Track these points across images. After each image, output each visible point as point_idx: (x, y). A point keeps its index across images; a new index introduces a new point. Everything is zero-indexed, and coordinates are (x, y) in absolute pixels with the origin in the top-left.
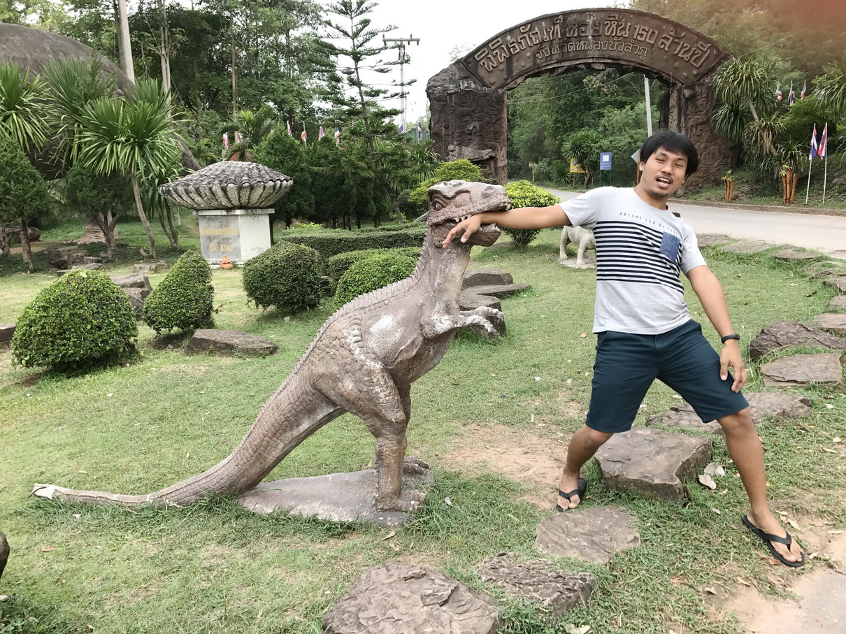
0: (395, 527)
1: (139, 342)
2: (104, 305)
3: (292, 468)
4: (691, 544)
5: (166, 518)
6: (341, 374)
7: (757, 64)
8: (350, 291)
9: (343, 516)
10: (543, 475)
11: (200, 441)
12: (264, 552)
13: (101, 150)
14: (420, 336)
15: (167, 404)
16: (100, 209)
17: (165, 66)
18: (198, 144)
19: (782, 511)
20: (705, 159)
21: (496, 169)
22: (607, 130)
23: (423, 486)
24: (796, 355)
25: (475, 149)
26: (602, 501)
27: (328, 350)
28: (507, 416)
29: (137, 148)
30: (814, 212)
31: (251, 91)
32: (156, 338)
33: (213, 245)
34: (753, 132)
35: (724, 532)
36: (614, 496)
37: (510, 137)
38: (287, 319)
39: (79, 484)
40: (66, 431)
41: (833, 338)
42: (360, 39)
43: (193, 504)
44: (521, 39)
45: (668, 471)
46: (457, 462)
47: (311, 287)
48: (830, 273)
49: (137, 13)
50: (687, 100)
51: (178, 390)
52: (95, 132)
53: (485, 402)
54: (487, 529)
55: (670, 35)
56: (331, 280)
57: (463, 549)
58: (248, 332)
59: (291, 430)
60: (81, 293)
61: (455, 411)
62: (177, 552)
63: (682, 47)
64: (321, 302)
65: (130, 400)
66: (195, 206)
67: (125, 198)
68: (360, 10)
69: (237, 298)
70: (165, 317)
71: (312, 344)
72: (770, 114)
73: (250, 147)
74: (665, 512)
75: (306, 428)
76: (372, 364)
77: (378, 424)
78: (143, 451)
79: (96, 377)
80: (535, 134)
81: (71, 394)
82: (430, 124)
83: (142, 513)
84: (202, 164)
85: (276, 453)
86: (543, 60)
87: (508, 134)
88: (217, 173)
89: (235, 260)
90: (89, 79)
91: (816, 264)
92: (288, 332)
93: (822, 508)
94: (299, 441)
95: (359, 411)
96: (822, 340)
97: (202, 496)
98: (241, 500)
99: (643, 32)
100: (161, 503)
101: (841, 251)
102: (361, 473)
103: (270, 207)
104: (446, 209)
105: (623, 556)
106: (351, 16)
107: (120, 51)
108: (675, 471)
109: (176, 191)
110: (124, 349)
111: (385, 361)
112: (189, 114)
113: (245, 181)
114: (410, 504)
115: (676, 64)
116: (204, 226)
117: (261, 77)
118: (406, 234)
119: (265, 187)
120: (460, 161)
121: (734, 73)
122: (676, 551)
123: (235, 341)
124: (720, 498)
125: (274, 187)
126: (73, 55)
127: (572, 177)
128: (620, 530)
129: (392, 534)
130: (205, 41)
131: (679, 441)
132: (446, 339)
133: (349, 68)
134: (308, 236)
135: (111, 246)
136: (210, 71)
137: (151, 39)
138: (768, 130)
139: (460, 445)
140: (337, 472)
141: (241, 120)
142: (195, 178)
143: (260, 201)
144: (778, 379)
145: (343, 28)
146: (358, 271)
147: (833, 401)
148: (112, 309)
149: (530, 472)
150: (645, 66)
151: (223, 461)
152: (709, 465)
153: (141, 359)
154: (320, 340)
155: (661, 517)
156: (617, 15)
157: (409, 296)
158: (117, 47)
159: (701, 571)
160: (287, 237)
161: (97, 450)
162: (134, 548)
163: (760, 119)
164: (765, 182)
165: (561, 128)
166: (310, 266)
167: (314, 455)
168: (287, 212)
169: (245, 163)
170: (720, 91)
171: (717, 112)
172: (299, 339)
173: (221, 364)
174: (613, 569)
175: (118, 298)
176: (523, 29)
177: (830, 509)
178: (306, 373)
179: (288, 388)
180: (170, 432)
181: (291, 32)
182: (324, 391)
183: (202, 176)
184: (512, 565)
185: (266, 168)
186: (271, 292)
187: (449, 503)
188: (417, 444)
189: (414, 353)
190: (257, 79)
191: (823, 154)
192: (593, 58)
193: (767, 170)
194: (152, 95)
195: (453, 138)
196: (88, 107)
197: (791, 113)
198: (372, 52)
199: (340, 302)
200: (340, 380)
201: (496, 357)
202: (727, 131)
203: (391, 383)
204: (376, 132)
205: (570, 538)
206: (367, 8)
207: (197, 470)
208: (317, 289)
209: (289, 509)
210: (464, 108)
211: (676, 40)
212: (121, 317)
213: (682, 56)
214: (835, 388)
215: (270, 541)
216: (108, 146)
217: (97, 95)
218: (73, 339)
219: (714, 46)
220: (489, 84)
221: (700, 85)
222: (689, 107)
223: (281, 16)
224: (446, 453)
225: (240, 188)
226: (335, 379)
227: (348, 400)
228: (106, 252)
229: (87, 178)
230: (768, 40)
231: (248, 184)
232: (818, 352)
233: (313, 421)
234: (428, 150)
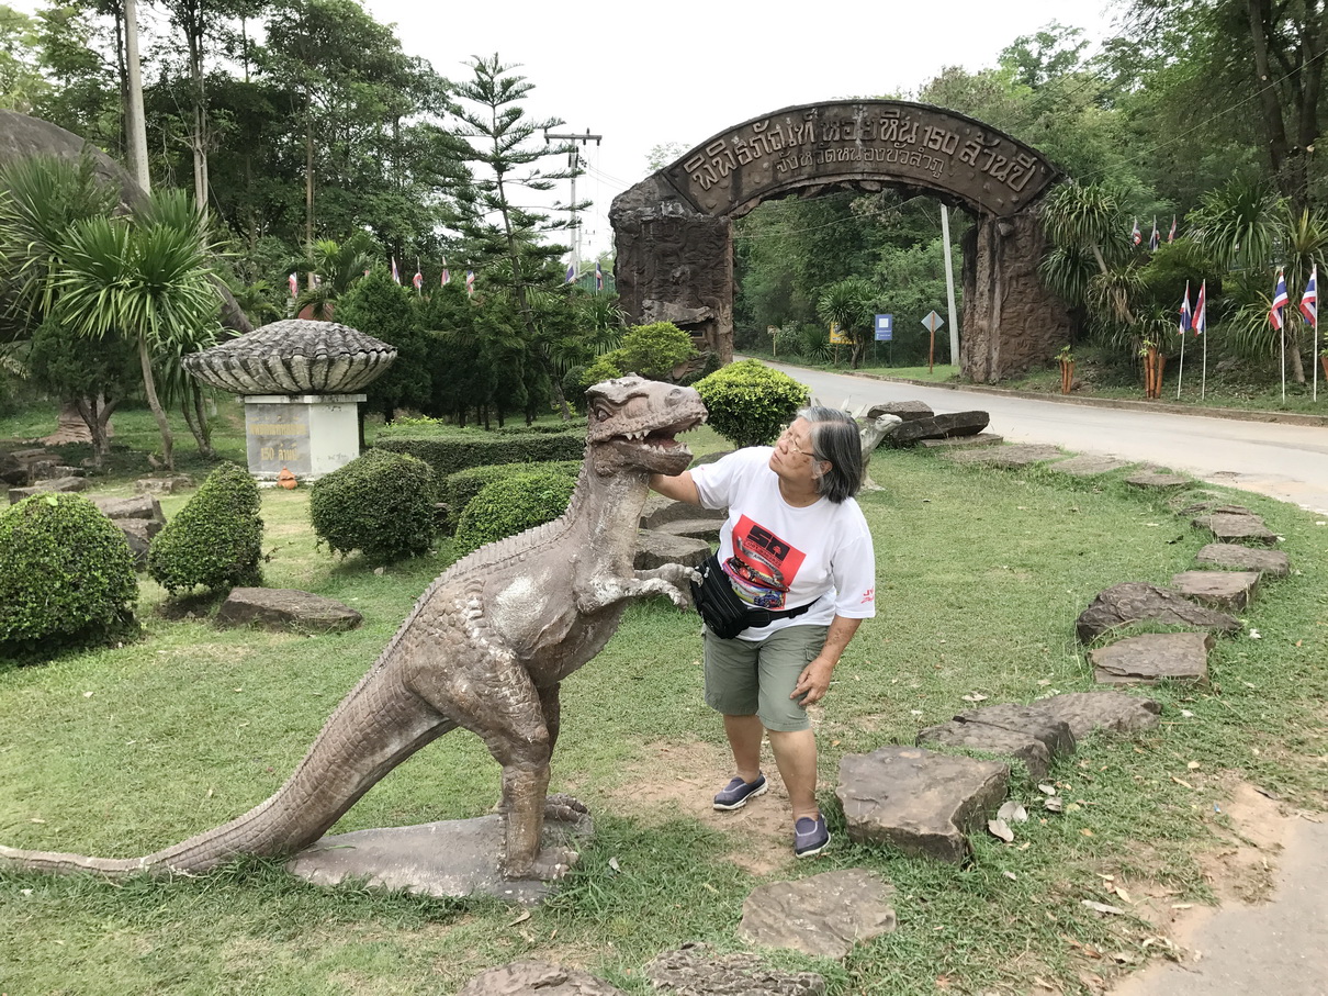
0: (530, 905)
1: (139, 608)
2: (84, 550)
3: (375, 813)
4: (971, 926)
5: (170, 894)
6: (450, 668)
7: (1102, 190)
8: (478, 530)
9: (450, 889)
10: (762, 821)
11: (231, 769)
12: (324, 947)
13: (90, 298)
14: (573, 609)
15: (181, 710)
16: (84, 391)
17: (201, 168)
18: (248, 290)
19: (1106, 874)
20: (1030, 327)
21: (716, 337)
22: (886, 280)
23: (575, 841)
24: (1144, 635)
25: (684, 306)
26: (845, 862)
27: (431, 630)
28: (713, 729)
29: (149, 297)
30: (1189, 412)
31: (336, 209)
32: (168, 601)
33: (267, 451)
34: (1100, 290)
35: (1019, 908)
36: (861, 853)
37: (737, 288)
38: (379, 571)
39: (31, 841)
40: (13, 753)
41: (1197, 610)
42: (506, 138)
44: (754, 142)
45: (941, 815)
46: (632, 802)
47: (419, 521)
48: (1204, 508)
49: (158, 85)
50: (1004, 239)
51: (200, 687)
52: (80, 269)
53: (681, 706)
54: (671, 906)
55: (977, 143)
56: (450, 508)
57: (632, 938)
58: (317, 591)
59: (372, 754)
60: (48, 531)
61: (634, 721)
62: (185, 950)
63: (995, 161)
64: (434, 544)
65: (121, 703)
66: (239, 389)
67: (127, 374)
68: (507, 93)
69: (302, 536)
70: (183, 568)
71: (408, 620)
72: (1124, 264)
73: (332, 296)
74: (935, 877)
75: (395, 751)
76: (499, 652)
77: (507, 745)
78: (138, 786)
79: (66, 665)
80: (777, 284)
81: (23, 692)
82: (615, 267)
83: (131, 888)
84: (255, 319)
85: (348, 790)
86: (788, 175)
87: (733, 286)
88: (277, 338)
89: (301, 474)
90: (76, 187)
91: (1185, 493)
92: (379, 593)
93: (1165, 869)
94: (383, 771)
95: (478, 726)
96: (1181, 612)
97: (230, 858)
98: (292, 864)
99: (937, 138)
100: (163, 871)
101: (1224, 473)
102: (480, 820)
103: (360, 391)
104: (614, 420)
105: (867, 946)
106: (492, 102)
107: (129, 141)
108: (952, 815)
109: (210, 365)
110: (115, 618)
111: (519, 647)
112: (237, 242)
113: (321, 352)
114: (554, 868)
115: (987, 185)
116: (253, 420)
117: (354, 187)
118: (571, 438)
119: (352, 361)
120: (660, 325)
121: (1071, 202)
122: (947, 937)
123: (295, 608)
124: (1017, 856)
125: (367, 361)
126: (52, 148)
127: (833, 350)
128: (866, 905)
129: (526, 915)
130: (265, 130)
131: (962, 768)
132: (613, 614)
133: (488, 182)
134: (418, 438)
135: (100, 450)
136: (272, 177)
137: (179, 124)
138: (1122, 287)
139: (638, 775)
140: (446, 818)
141: (320, 254)
142: (241, 346)
143: (344, 382)
144: (1115, 672)
145: (480, 120)
146: (491, 498)
147: (1192, 706)
148: (97, 556)
149: (742, 817)
150: (941, 186)
151: (265, 803)
152: (1005, 805)
153: (142, 635)
154: (420, 614)
155: (929, 885)
156: (898, 111)
157: (558, 549)
158: (124, 136)
159: (982, 967)
160: (385, 440)
161: (62, 785)
162: (116, 944)
163: (1109, 271)
164: (1119, 364)
165: (818, 275)
166: (418, 489)
167: (410, 792)
168: (386, 400)
169: (322, 323)
170: (1051, 227)
171: (1047, 259)
172: (396, 604)
173: (271, 644)
174: (851, 966)
175: (107, 538)
176: (758, 127)
177: (1175, 871)
178: (396, 666)
179: (369, 688)
180: (183, 754)
181: (402, 120)
182: (422, 694)
183: (252, 342)
184: (701, 962)
185: (355, 331)
186: (354, 530)
187: (616, 866)
188: (573, 774)
189: (563, 635)
190: (346, 189)
191: (1200, 326)
192: (862, 173)
193: (1123, 346)
194: (177, 214)
195: (651, 288)
196: (72, 231)
197: (1154, 263)
198: (525, 158)
199: (462, 547)
200: (449, 678)
202: (1062, 287)
203: (527, 682)
204: (529, 280)
205: (791, 920)
206: (516, 92)
207: (224, 816)
208: (429, 523)
209: (366, 878)
210: (669, 244)
211: (986, 151)
212: (112, 568)
213: (995, 175)
214: (1195, 686)
215: (334, 930)
216: (103, 293)
217: (87, 213)
218: (31, 604)
219: (1040, 159)
220: (705, 208)
221: (1021, 217)
222: (1007, 250)
223: (385, 95)
224: (616, 788)
225: (313, 363)
226: (441, 675)
227: (460, 709)
228: (92, 458)
229: (65, 342)
230: (1122, 153)
231: (325, 356)
232: (1175, 630)
233: (407, 740)
234: (611, 306)
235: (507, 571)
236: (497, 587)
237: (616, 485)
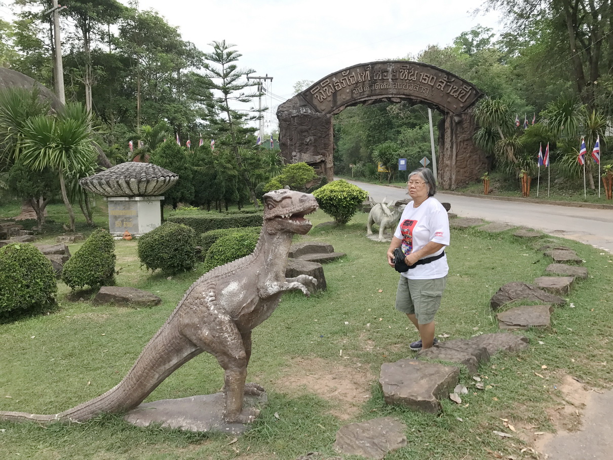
0: (237, 435)
1: (58, 296)
2: (32, 269)
3: (166, 392)
4: (442, 444)
5: (69, 431)
6: (200, 324)
7: (501, 101)
8: (215, 259)
9: (200, 428)
10: (345, 395)
11: (99, 372)
12: (141, 456)
13: (37, 152)
14: (257, 297)
15: (76, 344)
16: (34, 195)
17: (88, 92)
18: (110, 148)
19: (504, 418)
20: (470, 164)
21: (326, 169)
22: (403, 143)
23: (259, 405)
24: (522, 306)
25: (311, 155)
26: (383, 414)
27: (192, 306)
28: (323, 351)
29: (64, 152)
30: (542, 203)
31: (151, 111)
32: (71, 293)
33: (118, 222)
34: (501, 147)
35: (464, 435)
36: (391, 409)
38: (169, 278)
39: (5, 406)
41: (546, 294)
42: (229, 79)
43: (90, 421)
44: (342, 80)
45: (428, 391)
46: (285, 386)
47: (188, 255)
48: (549, 247)
49: (69, 55)
50: (457, 124)
51: (85, 333)
52: (32, 139)
53: (308, 341)
54: (303, 435)
55: (444, 80)
56: (202, 249)
57: (285, 450)
58: (140, 288)
59: (164, 364)
60: (15, 261)
61: (286, 348)
62: (76, 458)
63: (453, 88)
64: (195, 266)
65: (48, 341)
66: (105, 194)
67: (53, 187)
68: (229, 58)
69: (134, 262)
70: (79, 277)
71: (181, 302)
72: (512, 135)
73: (149, 151)
74: (425, 420)
75: (175, 363)
76: (223, 317)
77: (226, 360)
78: (55, 380)
79: (23, 323)
80: (354, 145)
81: (3, 336)
82: (279, 137)
83: (51, 429)
84: (113, 162)
85: (153, 382)
86: (358, 95)
87: (334, 146)
88: (123, 170)
89: (134, 233)
90: (30, 101)
91: (540, 240)
92: (170, 288)
93: (531, 416)
94: (169, 372)
95: (213, 351)
96: (538, 295)
97: (97, 414)
98: (126, 416)
99: (426, 78)
100: (66, 420)
101: (558, 231)
102: (215, 395)
103: (161, 195)
104: (276, 209)
105: (393, 453)
106: (222, 62)
107: (55, 80)
108: (433, 391)
109: (92, 183)
110: (46, 301)
111: (232, 314)
112: (105, 126)
113: (143, 177)
114: (249, 418)
115: (449, 99)
116: (112, 208)
117: (159, 101)
118: (258, 216)
119: (157, 181)
120: (300, 164)
121: (487, 107)
122: (430, 449)
123: (130, 296)
124: (463, 410)
125: (165, 180)
126: (20, 84)
127: (379, 175)
128: (393, 434)
129: (235, 440)
130: (118, 75)
131: (437, 369)
132: (276, 298)
133: (220, 99)
134: (188, 217)
135: (41, 223)
136: (121, 96)
137: (79, 73)
138: (511, 146)
139: (288, 373)
140: (199, 394)
141: (143, 132)
142: (106, 174)
143: (154, 191)
144: (508, 324)
145: (217, 71)
146: (221, 244)
147: (543, 339)
148: (38, 272)
149: (336, 393)
150: (428, 100)
151: (114, 388)
152: (457, 386)
153: (59, 309)
154: (186, 299)
155: (422, 424)
156: (408, 66)
157: (250, 268)
158: (53, 78)
160: (173, 217)
161: (20, 380)
162: (43, 455)
163: (505, 138)
164: (510, 181)
165: (372, 141)
166: (187, 240)
167: (182, 382)
168: (173, 198)
169: (144, 163)
170: (478, 118)
171: (477, 133)
172: (177, 294)
173: (119, 313)
175: (43, 264)
176: (344, 73)
177: (536, 417)
178: (176, 323)
179: (163, 334)
180: (77, 365)
181: (181, 70)
182: (188, 336)
183: (111, 173)
185: (159, 167)
186: (158, 259)
187: (277, 416)
188: (258, 373)
189: (253, 309)
190: (155, 102)
191: (547, 163)
192: (392, 94)
193: (512, 173)
194: (77, 113)
195: (296, 147)
196: (28, 122)
197: (526, 135)
198: (237, 88)
199: (207, 267)
200: (200, 329)
201: (318, 306)
202: (483, 146)
203: (236, 331)
204: (240, 143)
205: (358, 441)
206: (233, 58)
207: (95, 394)
208: (192, 256)
209: (161, 423)
210: (303, 127)
211: (448, 84)
212: (45, 278)
213: (453, 94)
214: (545, 330)
215: (145, 448)
216: (43, 150)
217: (36, 113)
218: (7, 295)
219: (473, 88)
220: (320, 110)
221: (465, 114)
222: (458, 129)
223: (174, 59)
224: (278, 379)
225: (140, 182)
226: (196, 328)
227: (205, 343)
228: (37, 227)
229: (25, 173)
230: (510, 85)
231: (145, 179)
232: (536, 304)
233: (180, 358)
234: (277, 155)
235: (227, 279)
236: (222, 286)
237: (277, 239)
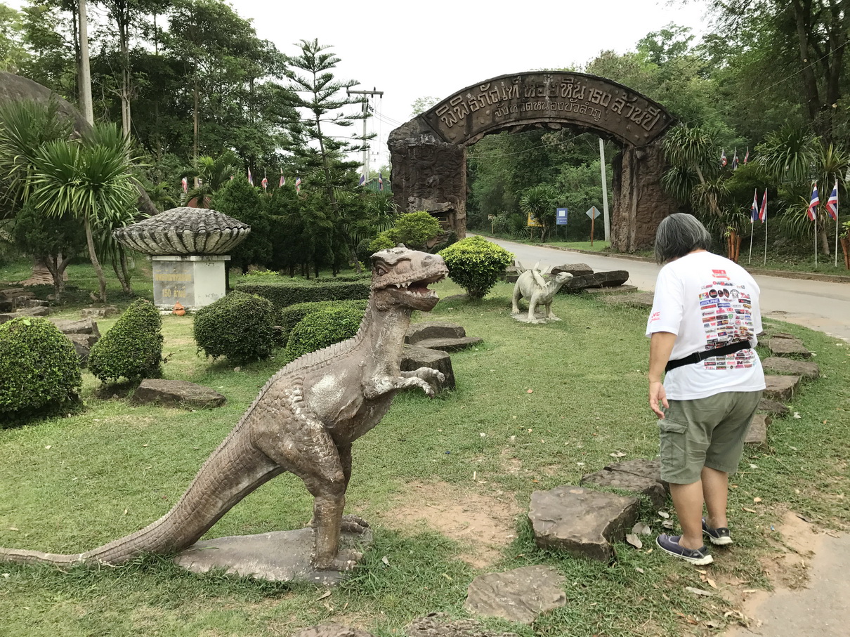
0: (331, 586)
1: (82, 392)
2: (47, 354)
3: (232, 526)
4: (614, 603)
5: (98, 578)
6: (281, 433)
7: (702, 130)
8: (301, 343)
9: (279, 576)
10: (480, 534)
11: (140, 497)
12: (197, 613)
13: (54, 192)
14: (361, 396)
15: (108, 457)
16: (49, 251)
17: (126, 109)
18: (156, 187)
19: (701, 570)
20: (656, 218)
21: (455, 221)
22: (564, 186)
23: (361, 546)
25: (435, 201)
26: (534, 561)
27: (269, 409)
28: (450, 473)
29: (91, 192)
30: (756, 272)
31: (213, 137)
32: (101, 387)
33: (166, 291)
34: (700, 194)
35: (646, 591)
36: (544, 555)
37: (469, 190)
38: (237, 369)
39: (9, 542)
42: (322, 93)
44: (480, 97)
45: (596, 531)
46: (398, 520)
47: (263, 338)
49: (100, 56)
50: (639, 161)
51: (121, 443)
52: (47, 173)
53: (430, 458)
54: (421, 588)
55: (622, 99)
56: (283, 329)
57: (396, 609)
58: (197, 382)
59: (231, 488)
60: (23, 342)
61: (399, 468)
62: (107, 614)
63: (634, 111)
64: (273, 352)
65: (69, 453)
66: (149, 251)
67: (77, 241)
68: (323, 64)
69: (188, 346)
70: (111, 366)
71: (255, 402)
72: (715, 178)
73: (209, 192)
74: (591, 571)
75: (246, 486)
76: (313, 423)
77: (317, 483)
78: (79, 507)
79: (34, 428)
80: (494, 188)
81: (6, 445)
82: (391, 176)
83: (73, 574)
84: (160, 207)
85: (214, 511)
86: (502, 118)
87: (467, 189)
88: (174, 219)
89: (188, 306)
90: (45, 121)
92: (237, 383)
93: (739, 567)
94: (238, 499)
95: (299, 471)
97: (137, 555)
98: (177, 559)
99: (597, 96)
100: (94, 563)
101: (778, 312)
102: (300, 531)
103: (227, 254)
104: (388, 275)
105: (547, 615)
106: (314, 70)
107: (80, 92)
108: (603, 531)
109: (130, 236)
110: (67, 398)
111: (326, 420)
112: (149, 157)
113: (202, 228)
114: (347, 563)
115: (629, 126)
116: (158, 271)
117: (224, 123)
118: (362, 285)
119: (221, 234)
120: (420, 213)
121: (682, 138)
122: (599, 610)
123: (182, 392)
124: (644, 557)
125: (231, 234)
126: (30, 96)
127: (529, 230)
128: (547, 589)
129: (328, 593)
130: (168, 86)
131: (609, 500)
132: (387, 399)
133: (310, 120)
134: (264, 284)
135: (58, 290)
136: (171, 115)
137: (112, 81)
138: (714, 193)
139: (401, 503)
140: (278, 530)
141: (202, 165)
142: (150, 224)
143: (216, 247)
145: (306, 81)
146: (309, 323)
147: (757, 461)
148: (55, 358)
149: (468, 531)
150: (599, 127)
151: (161, 519)
152: (637, 524)
153: (84, 409)
154: (262, 398)
155: (587, 576)
156: (573, 79)
157: (351, 357)
158: (77, 88)
159: (622, 630)
160: (242, 285)
161: (30, 506)
162: (63, 610)
163: (706, 182)
165: (520, 183)
166: (263, 317)
167: (254, 512)
168: (243, 259)
169: (202, 209)
170: (669, 154)
171: (667, 174)
172: (248, 391)
173: (167, 416)
174: (537, 629)
175: (62, 347)
176: (483, 88)
177: (746, 568)
178: (247, 432)
179: (229, 445)
180: (109, 487)
181: (255, 80)
182: (263, 450)
183: (157, 221)
184: (441, 625)
185: (224, 215)
186: (221, 342)
187: (386, 562)
188: (360, 502)
189: (354, 413)
190: (219, 124)
191: (763, 218)
192: (549, 118)
193: (714, 229)
194: (110, 138)
195: (414, 190)
196: (43, 149)
197: (735, 177)
198: (334, 106)
199: (290, 354)
200: (280, 439)
201: (444, 412)
202: (676, 192)
203: (331, 443)
204: (336, 183)
205: (499, 598)
206: (329, 63)
207: (134, 527)
208: (269, 339)
209: (226, 568)
210: (425, 162)
211: (628, 104)
212: (65, 366)
213: (634, 120)
214: (759, 448)
215: (204, 602)
216: (62, 189)
217: (52, 138)
218: (12, 389)
219: (663, 110)
220: (449, 139)
221: (650, 147)
222: (641, 168)
223: (245, 64)
224: (387, 511)
225: (196, 235)
226: (275, 438)
227: (288, 460)
228: (54, 294)
229: (37, 220)
230: (715, 107)
231: (204, 231)
233: (253, 479)
234: (388, 201)
235: (319, 371)
236: (312, 381)
237: (390, 317)
